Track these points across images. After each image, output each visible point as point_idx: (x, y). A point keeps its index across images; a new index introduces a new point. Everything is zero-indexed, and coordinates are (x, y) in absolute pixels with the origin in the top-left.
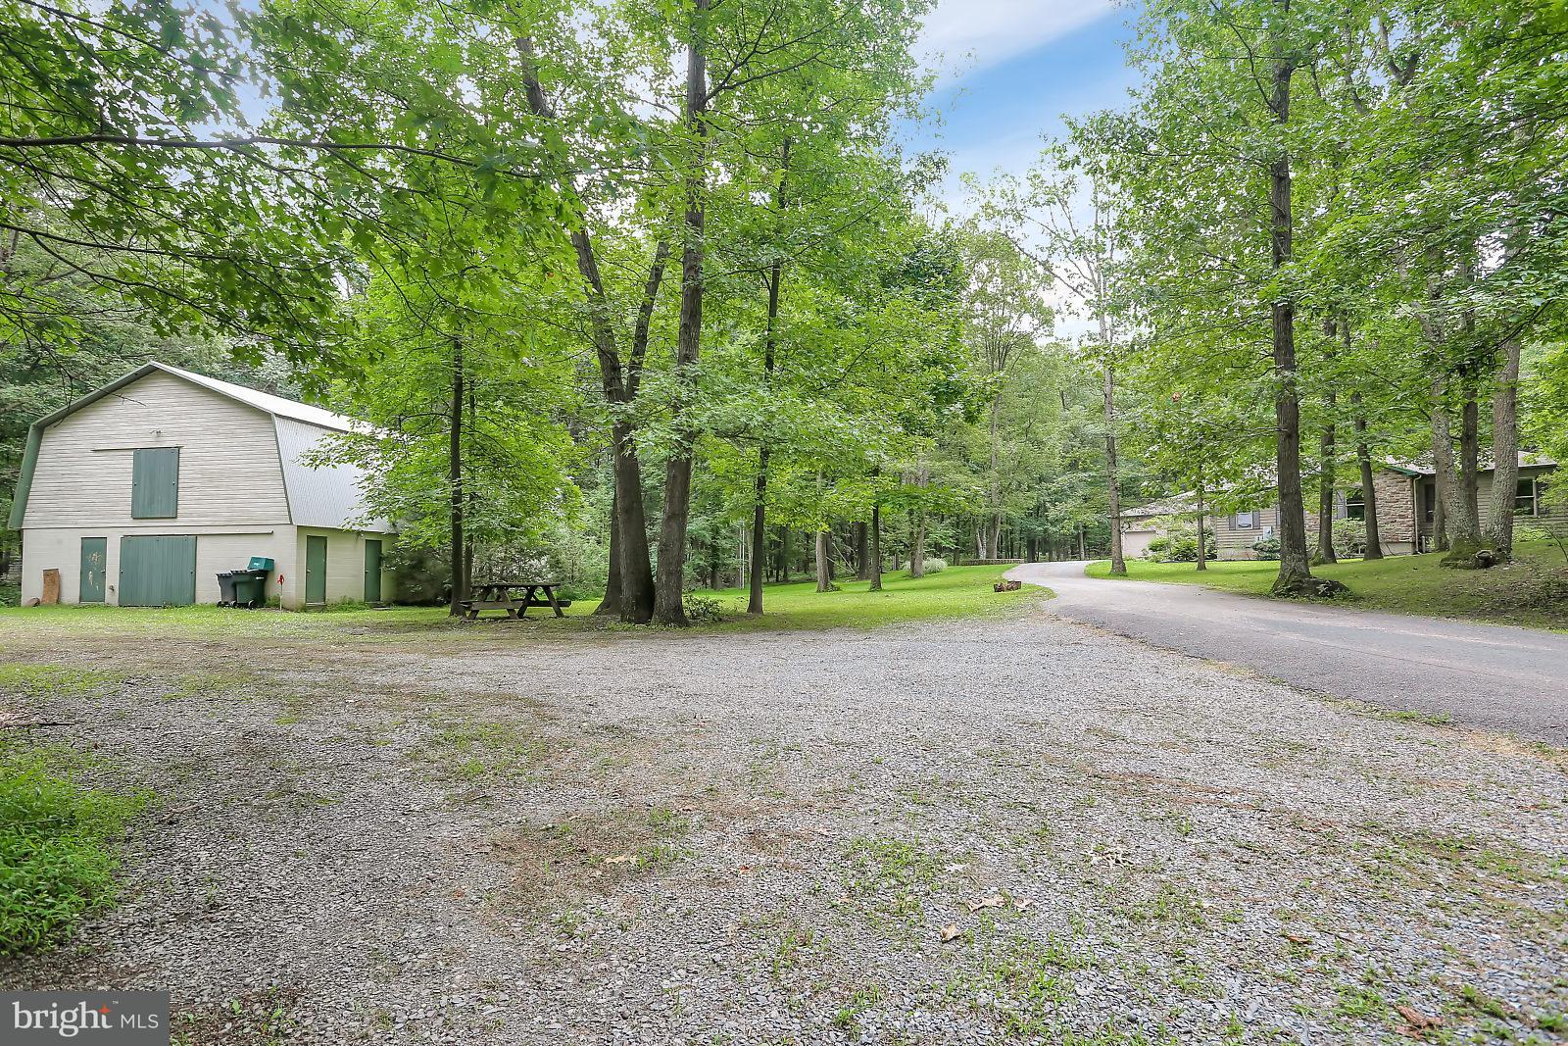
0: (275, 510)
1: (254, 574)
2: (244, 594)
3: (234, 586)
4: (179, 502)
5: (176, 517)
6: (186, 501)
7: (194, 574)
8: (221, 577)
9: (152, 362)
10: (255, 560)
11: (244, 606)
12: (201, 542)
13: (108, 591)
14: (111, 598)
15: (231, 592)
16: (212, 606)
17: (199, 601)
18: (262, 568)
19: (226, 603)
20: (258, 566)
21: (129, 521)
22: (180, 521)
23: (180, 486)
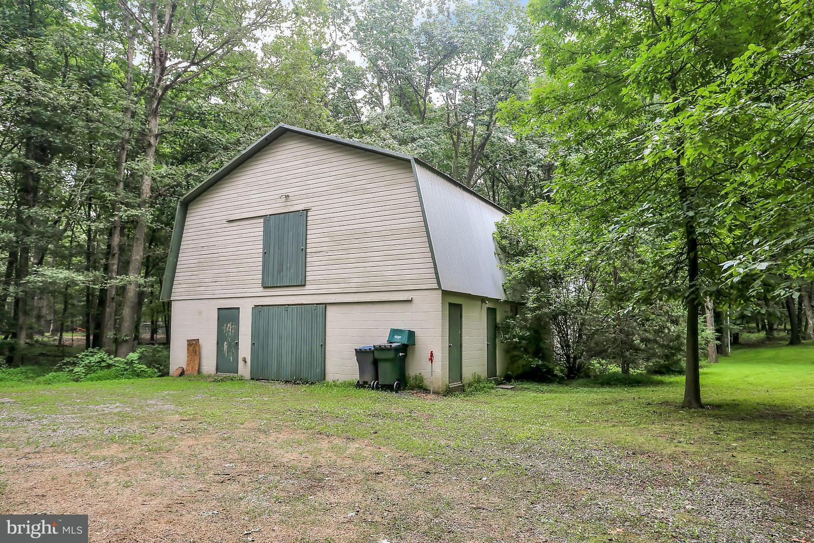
0: (420, 271)
1: (397, 350)
2: (387, 373)
3: (376, 363)
4: (308, 269)
5: (304, 285)
6: (315, 268)
7: (323, 346)
8: (360, 353)
9: (281, 124)
10: (394, 332)
11: (388, 388)
12: (330, 311)
13: (241, 363)
14: (244, 370)
15: (370, 369)
16: (347, 385)
17: (330, 377)
18: (406, 342)
19: (365, 383)
20: (399, 340)
21: (260, 291)
22: (309, 288)
23: (308, 250)
